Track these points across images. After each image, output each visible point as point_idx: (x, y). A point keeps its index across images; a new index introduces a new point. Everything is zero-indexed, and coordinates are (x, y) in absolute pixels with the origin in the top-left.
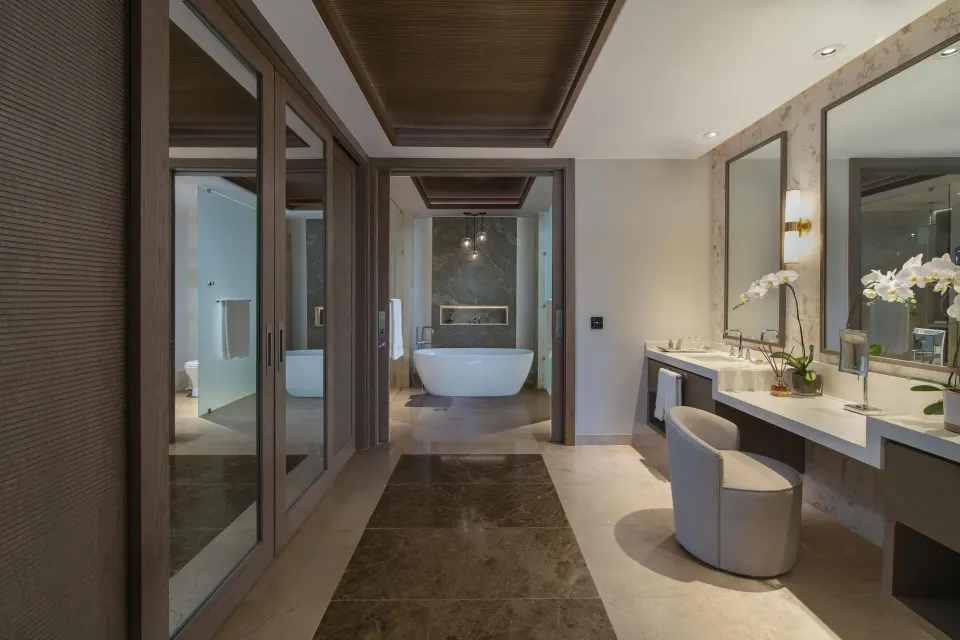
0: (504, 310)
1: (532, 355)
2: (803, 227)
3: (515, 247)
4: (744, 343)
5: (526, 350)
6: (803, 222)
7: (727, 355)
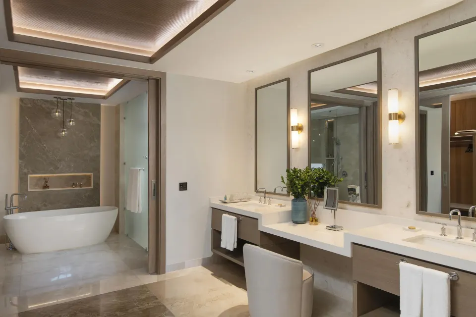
0: (89, 176)
1: (117, 209)
2: (299, 128)
3: (99, 126)
4: (267, 195)
5: (113, 207)
6: (300, 125)
7: (257, 202)
